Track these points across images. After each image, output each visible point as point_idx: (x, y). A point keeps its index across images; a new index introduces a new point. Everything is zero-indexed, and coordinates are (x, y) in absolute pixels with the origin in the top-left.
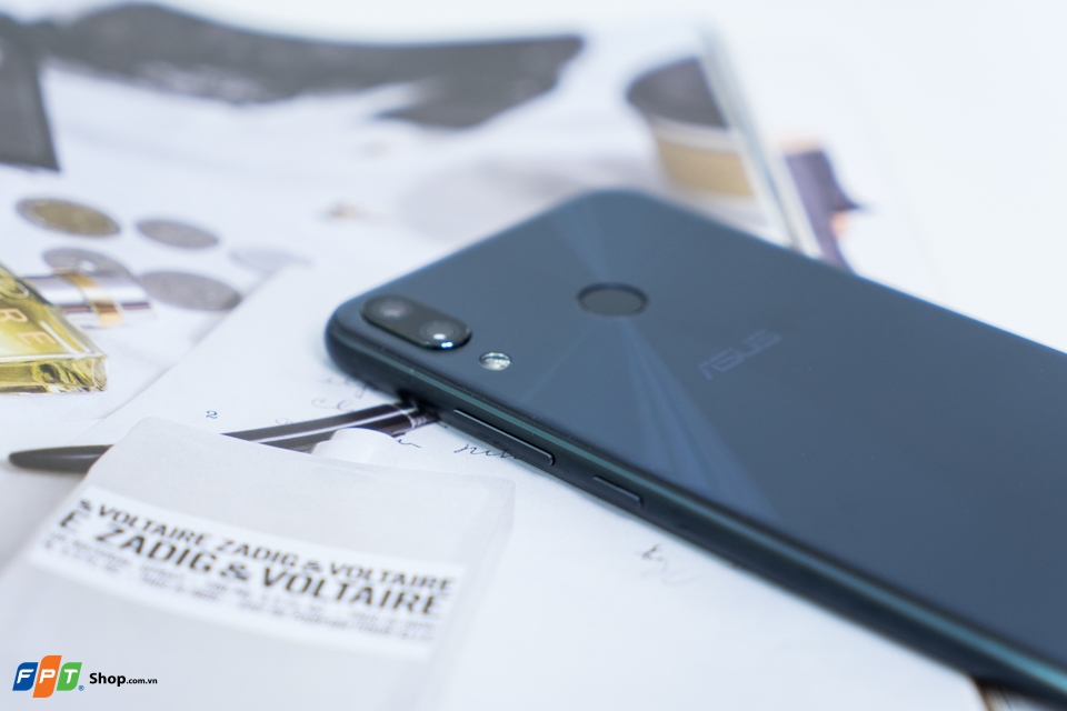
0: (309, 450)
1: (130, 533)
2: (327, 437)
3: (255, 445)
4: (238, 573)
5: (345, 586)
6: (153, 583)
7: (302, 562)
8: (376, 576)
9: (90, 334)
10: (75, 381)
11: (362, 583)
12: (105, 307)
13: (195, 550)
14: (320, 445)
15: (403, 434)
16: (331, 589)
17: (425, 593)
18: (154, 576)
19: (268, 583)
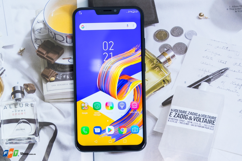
0: (198, 88)
1: (178, 113)
2: (200, 85)
3: (191, 88)
4: (190, 118)
5: (203, 119)
6: (181, 123)
7: (198, 115)
8: (207, 117)
9: (168, 68)
10: (167, 82)
11: (205, 118)
12: (169, 60)
13: (186, 115)
14: (200, 87)
15: (210, 83)
16: (202, 120)
17: (213, 120)
18: (181, 121)
19: (194, 120)
